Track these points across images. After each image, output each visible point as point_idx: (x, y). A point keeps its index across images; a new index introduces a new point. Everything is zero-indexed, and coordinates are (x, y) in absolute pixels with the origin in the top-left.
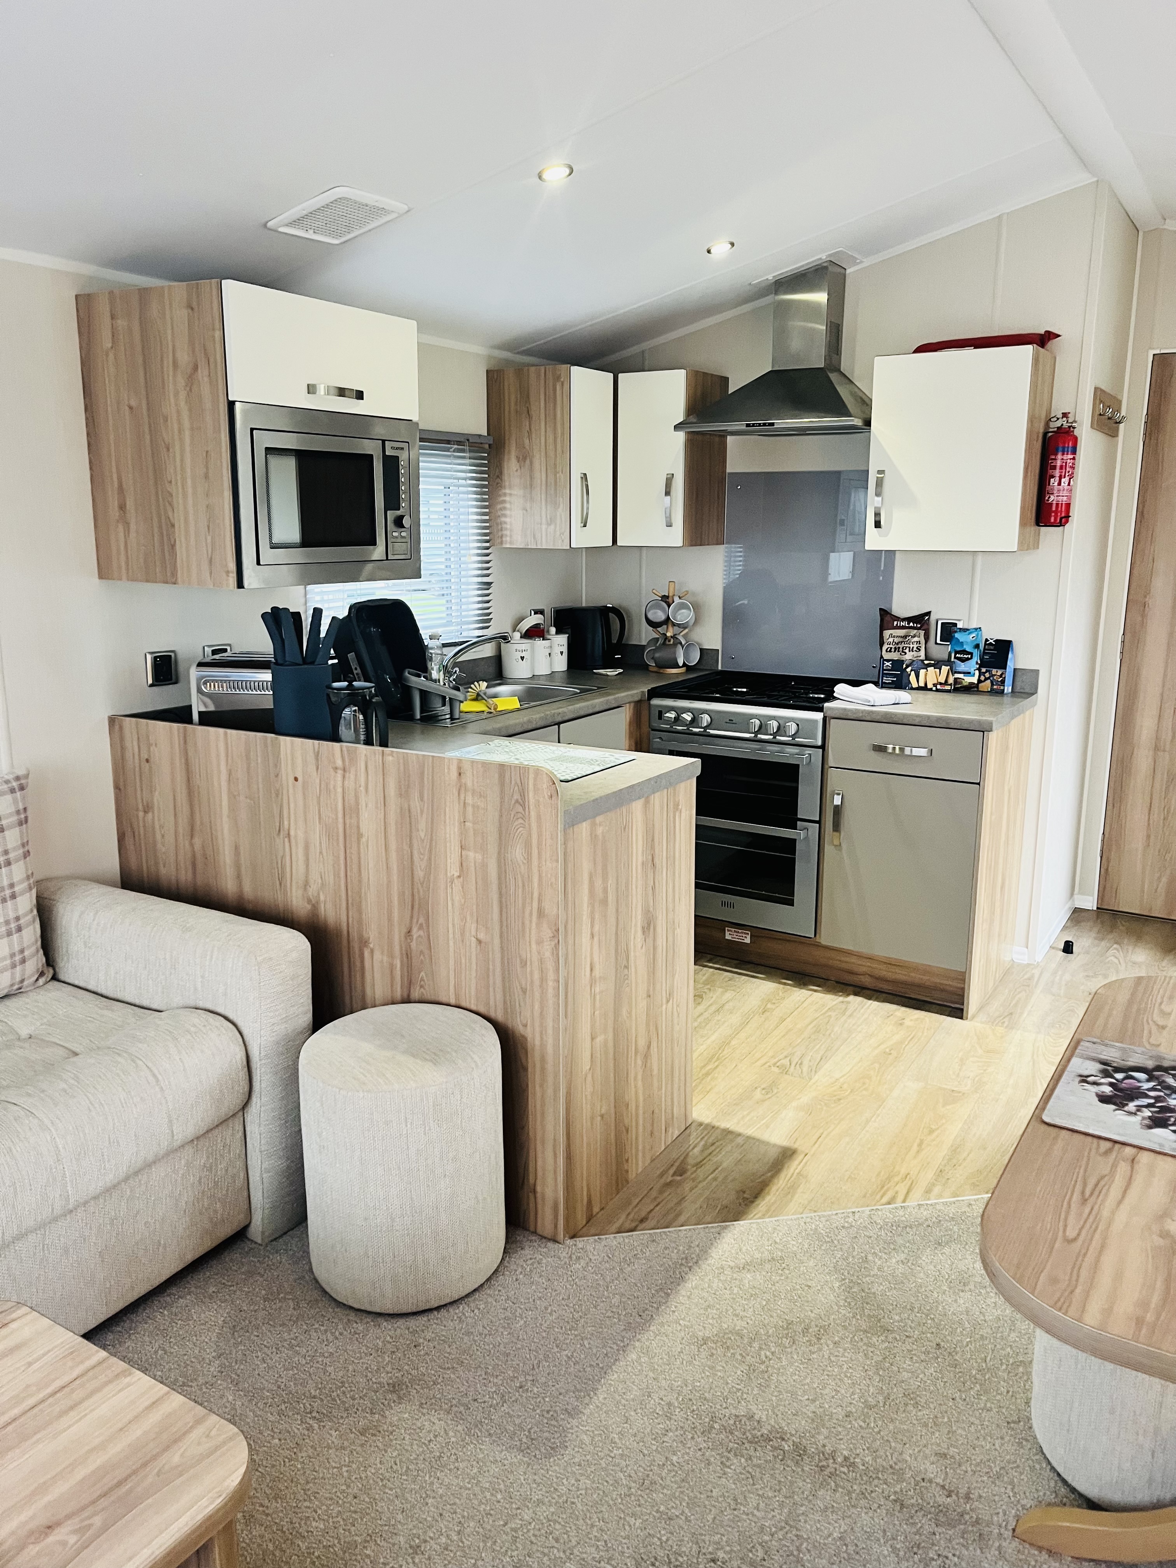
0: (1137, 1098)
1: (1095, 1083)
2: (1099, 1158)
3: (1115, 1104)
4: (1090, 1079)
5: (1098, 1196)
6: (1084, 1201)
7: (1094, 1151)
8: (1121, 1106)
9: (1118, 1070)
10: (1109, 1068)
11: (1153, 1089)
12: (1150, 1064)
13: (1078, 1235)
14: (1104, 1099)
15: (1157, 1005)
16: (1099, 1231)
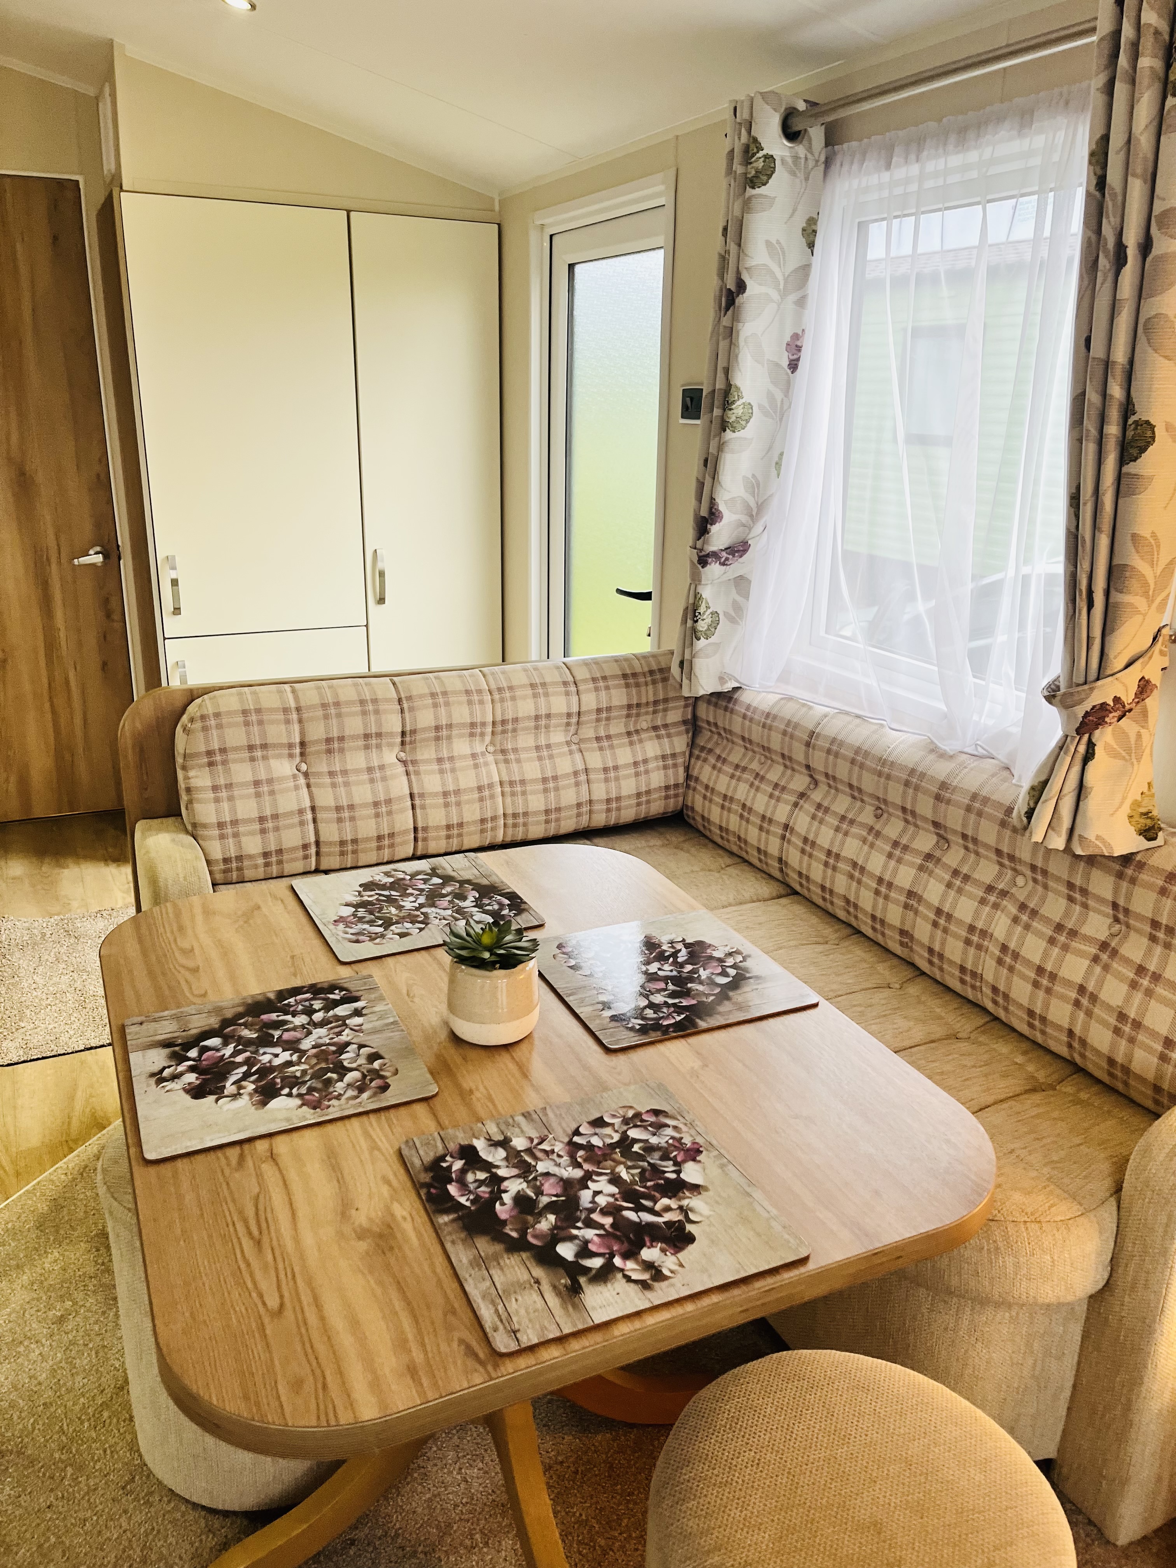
0: (229, 1072)
1: (175, 1077)
2: (237, 1175)
3: (211, 1093)
4: (166, 1073)
5: (268, 1227)
6: (258, 1243)
7: (227, 1172)
8: (219, 1092)
9: (187, 1046)
10: (177, 1048)
11: (236, 1053)
12: (214, 1022)
13: (281, 1297)
14: (197, 1093)
15: (173, 946)
16: (298, 1276)
